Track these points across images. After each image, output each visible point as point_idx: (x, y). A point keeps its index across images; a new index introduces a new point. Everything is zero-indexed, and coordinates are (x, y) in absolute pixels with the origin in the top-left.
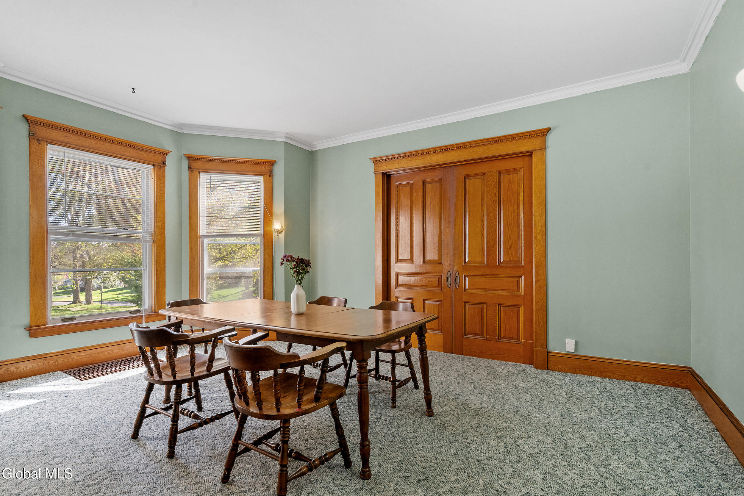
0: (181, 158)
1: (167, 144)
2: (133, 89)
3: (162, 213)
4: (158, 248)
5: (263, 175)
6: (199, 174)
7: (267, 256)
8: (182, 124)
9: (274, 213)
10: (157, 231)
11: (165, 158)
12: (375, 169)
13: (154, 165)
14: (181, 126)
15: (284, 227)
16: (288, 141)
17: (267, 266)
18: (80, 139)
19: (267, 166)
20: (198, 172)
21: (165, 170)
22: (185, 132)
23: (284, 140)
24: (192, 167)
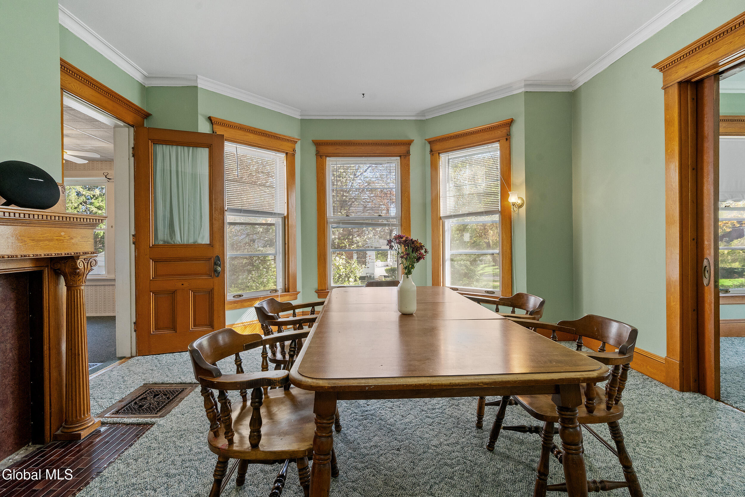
0: (425, 143)
1: (412, 134)
2: (363, 94)
3: (407, 199)
4: (404, 231)
5: (499, 141)
6: (439, 155)
7: (504, 236)
8: (423, 111)
9: (513, 184)
10: (403, 216)
11: (409, 148)
12: (664, 81)
13: (400, 156)
14: (423, 113)
15: (525, 199)
16: (529, 89)
17: (504, 248)
18: (345, 148)
19: (503, 129)
20: (438, 154)
21: (409, 159)
22: (427, 118)
23: (523, 90)
24: (433, 150)
